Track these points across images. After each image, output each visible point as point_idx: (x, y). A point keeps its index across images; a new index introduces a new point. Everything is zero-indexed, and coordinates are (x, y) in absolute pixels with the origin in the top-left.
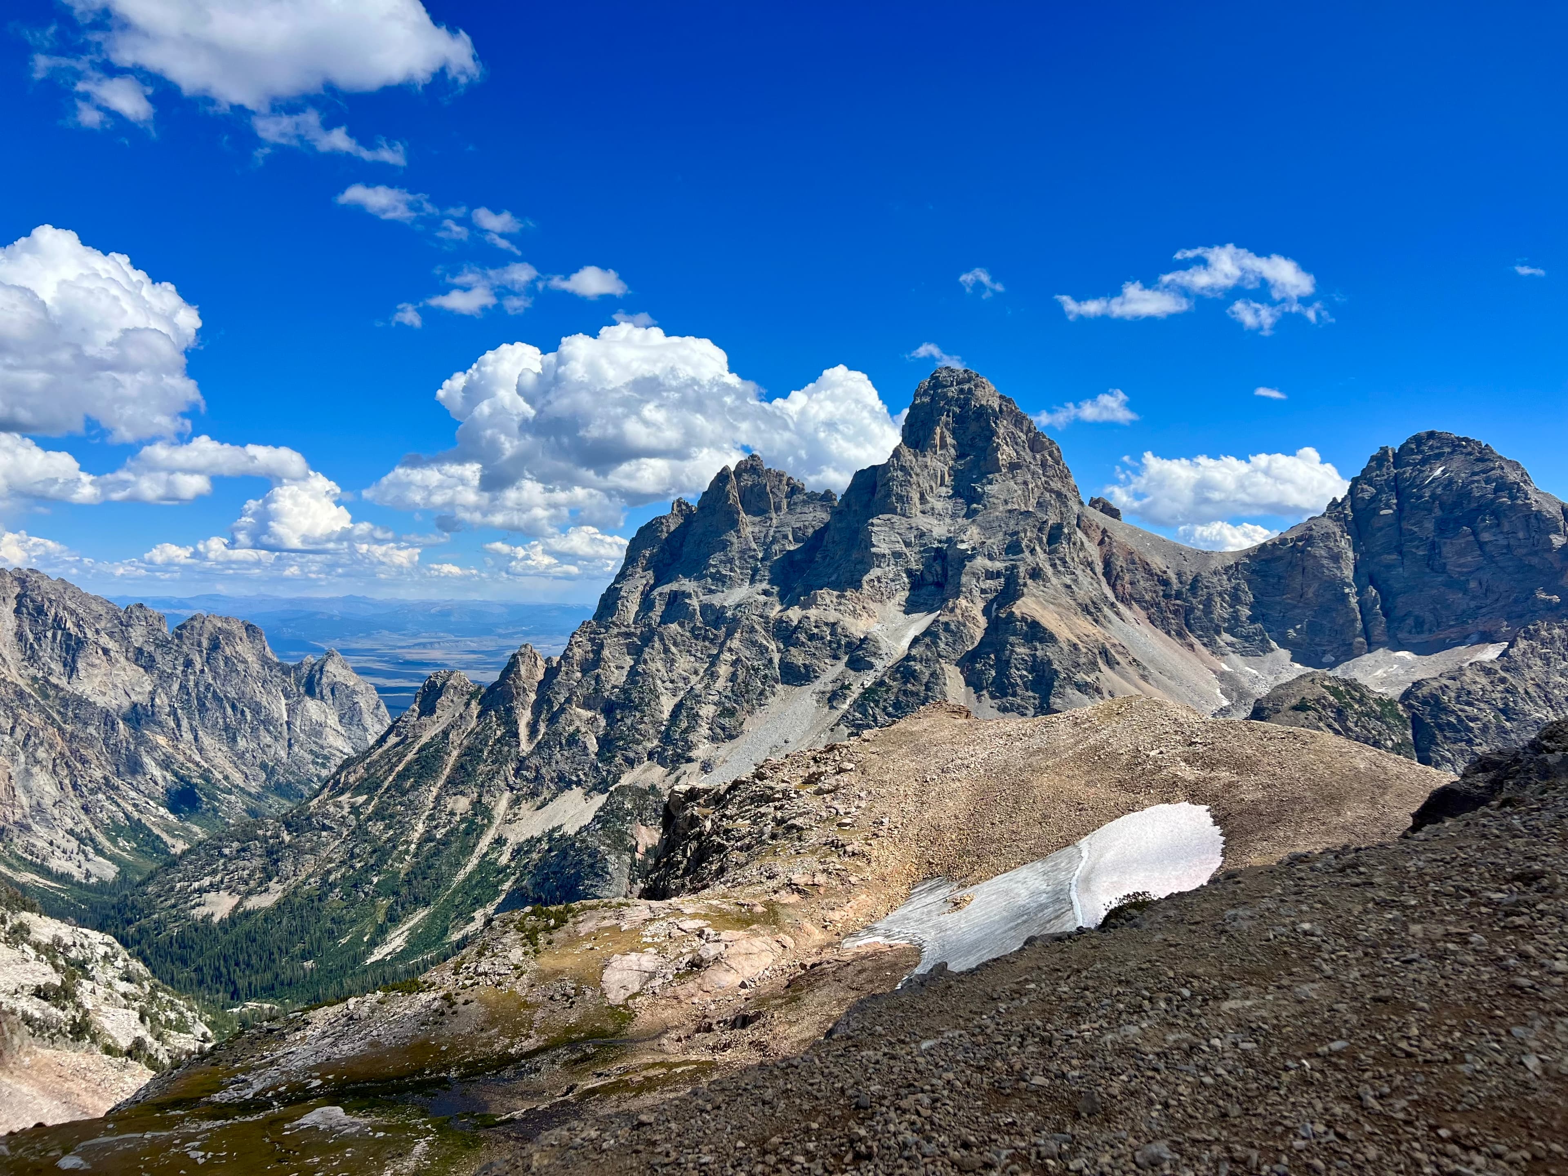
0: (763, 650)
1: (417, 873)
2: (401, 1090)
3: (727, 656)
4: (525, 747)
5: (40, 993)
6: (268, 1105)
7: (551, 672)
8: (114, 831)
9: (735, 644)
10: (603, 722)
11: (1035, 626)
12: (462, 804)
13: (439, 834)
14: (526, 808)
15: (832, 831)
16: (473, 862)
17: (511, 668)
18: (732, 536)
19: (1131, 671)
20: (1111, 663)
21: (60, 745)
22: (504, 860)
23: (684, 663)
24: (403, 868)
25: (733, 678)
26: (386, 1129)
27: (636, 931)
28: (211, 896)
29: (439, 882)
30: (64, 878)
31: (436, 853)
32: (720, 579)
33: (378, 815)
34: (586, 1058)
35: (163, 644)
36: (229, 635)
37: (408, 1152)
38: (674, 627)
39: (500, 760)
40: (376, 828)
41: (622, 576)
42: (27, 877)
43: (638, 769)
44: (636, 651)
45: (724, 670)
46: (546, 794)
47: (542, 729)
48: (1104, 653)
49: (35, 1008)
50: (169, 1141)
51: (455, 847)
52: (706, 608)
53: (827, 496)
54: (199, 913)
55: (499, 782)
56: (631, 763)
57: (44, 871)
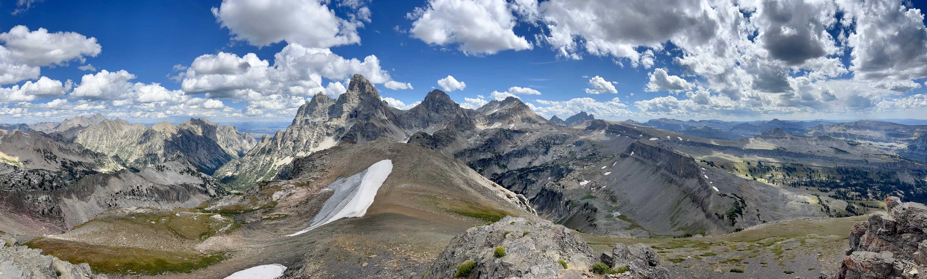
0: (323, 130)
1: (261, 171)
2: (232, 213)
3: (316, 131)
4: (279, 149)
5: (201, 185)
6: (211, 212)
7: (284, 134)
8: (215, 160)
9: (317, 129)
10: (293, 144)
11: (373, 124)
12: (268, 159)
13: (265, 164)
14: (280, 160)
15: (323, 167)
16: (270, 169)
17: (276, 134)
18: (316, 108)
19: (390, 133)
20: (386, 131)
21: (207, 146)
22: (276, 169)
23: (308, 133)
24: (259, 169)
25: (317, 135)
26: (225, 221)
27: (280, 187)
28: (228, 172)
29: (265, 172)
30: (208, 167)
31: (264, 167)
32: (315, 117)
33: (254, 160)
34: (266, 212)
35: (221, 130)
36: (231, 129)
37: (227, 226)
38: (306, 126)
39: (275, 151)
40: (254, 162)
41: (297, 116)
42: (203, 167)
43: (300, 153)
44: (299, 130)
45: (315, 134)
46: (283, 157)
47: (282, 145)
48: (385, 129)
49: (199, 187)
50: (192, 215)
51: (267, 166)
52: (312, 122)
53: (335, 100)
54: (227, 175)
55: (275, 155)
56: (298, 151)
57: (206, 166)
